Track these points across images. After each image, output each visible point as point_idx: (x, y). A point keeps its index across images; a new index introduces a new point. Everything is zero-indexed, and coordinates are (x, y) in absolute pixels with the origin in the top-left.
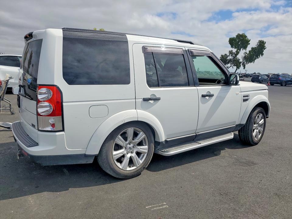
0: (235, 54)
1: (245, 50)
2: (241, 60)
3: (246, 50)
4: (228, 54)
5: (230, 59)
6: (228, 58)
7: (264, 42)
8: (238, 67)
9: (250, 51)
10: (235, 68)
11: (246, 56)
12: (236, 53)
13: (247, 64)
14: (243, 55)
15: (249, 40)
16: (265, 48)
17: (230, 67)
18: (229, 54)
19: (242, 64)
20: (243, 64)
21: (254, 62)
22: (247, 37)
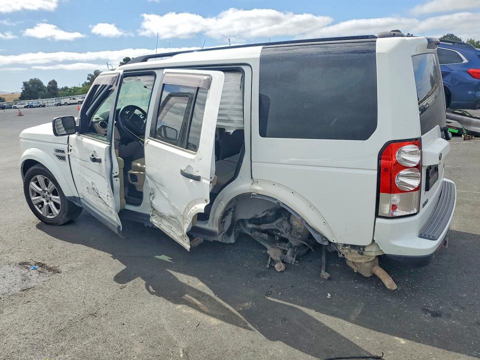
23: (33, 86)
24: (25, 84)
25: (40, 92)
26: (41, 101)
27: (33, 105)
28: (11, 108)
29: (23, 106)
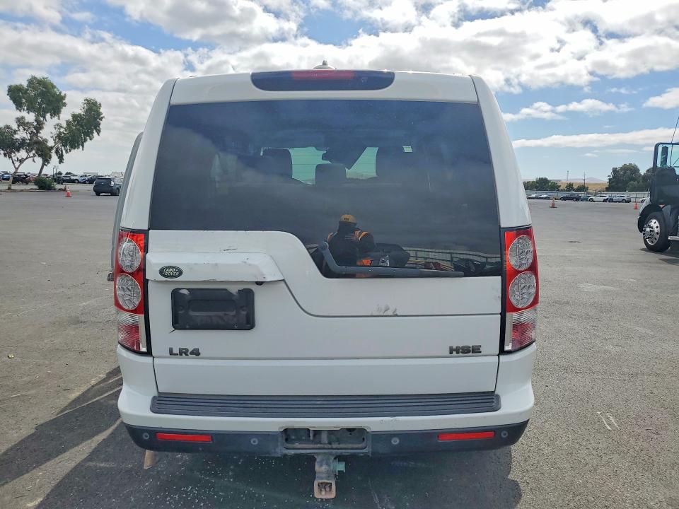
0: (35, 128)
1: (56, 118)
2: (51, 143)
3: (59, 119)
4: (15, 127)
5: (23, 140)
6: (17, 136)
7: (96, 102)
8: (46, 160)
9: (68, 123)
10: (39, 160)
11: (60, 132)
12: (35, 124)
13: (67, 152)
14: (55, 132)
15: (63, 94)
16: (102, 118)
17: (27, 158)
18: (19, 126)
19: (53, 151)
20: (57, 152)
21: (83, 147)
22: (55, 87)
23: (625, 173)
24: (615, 170)
25: (632, 182)
26: (626, 195)
27: (615, 198)
28: (587, 200)
29: (602, 199)
